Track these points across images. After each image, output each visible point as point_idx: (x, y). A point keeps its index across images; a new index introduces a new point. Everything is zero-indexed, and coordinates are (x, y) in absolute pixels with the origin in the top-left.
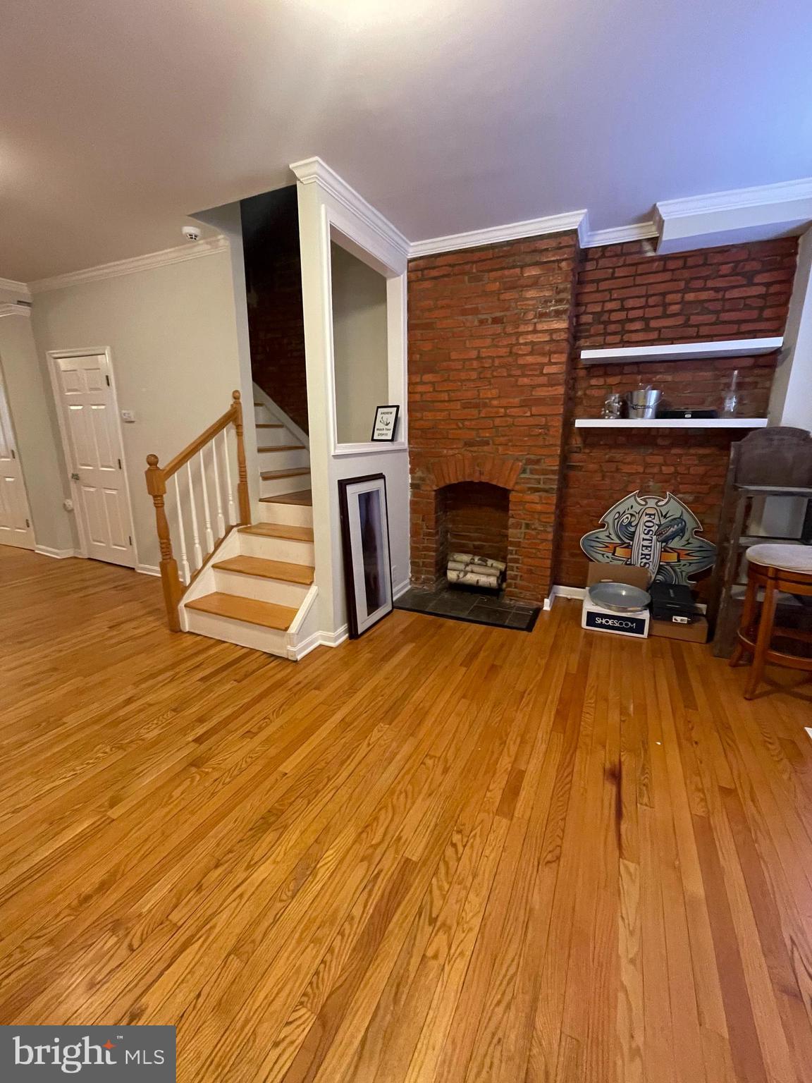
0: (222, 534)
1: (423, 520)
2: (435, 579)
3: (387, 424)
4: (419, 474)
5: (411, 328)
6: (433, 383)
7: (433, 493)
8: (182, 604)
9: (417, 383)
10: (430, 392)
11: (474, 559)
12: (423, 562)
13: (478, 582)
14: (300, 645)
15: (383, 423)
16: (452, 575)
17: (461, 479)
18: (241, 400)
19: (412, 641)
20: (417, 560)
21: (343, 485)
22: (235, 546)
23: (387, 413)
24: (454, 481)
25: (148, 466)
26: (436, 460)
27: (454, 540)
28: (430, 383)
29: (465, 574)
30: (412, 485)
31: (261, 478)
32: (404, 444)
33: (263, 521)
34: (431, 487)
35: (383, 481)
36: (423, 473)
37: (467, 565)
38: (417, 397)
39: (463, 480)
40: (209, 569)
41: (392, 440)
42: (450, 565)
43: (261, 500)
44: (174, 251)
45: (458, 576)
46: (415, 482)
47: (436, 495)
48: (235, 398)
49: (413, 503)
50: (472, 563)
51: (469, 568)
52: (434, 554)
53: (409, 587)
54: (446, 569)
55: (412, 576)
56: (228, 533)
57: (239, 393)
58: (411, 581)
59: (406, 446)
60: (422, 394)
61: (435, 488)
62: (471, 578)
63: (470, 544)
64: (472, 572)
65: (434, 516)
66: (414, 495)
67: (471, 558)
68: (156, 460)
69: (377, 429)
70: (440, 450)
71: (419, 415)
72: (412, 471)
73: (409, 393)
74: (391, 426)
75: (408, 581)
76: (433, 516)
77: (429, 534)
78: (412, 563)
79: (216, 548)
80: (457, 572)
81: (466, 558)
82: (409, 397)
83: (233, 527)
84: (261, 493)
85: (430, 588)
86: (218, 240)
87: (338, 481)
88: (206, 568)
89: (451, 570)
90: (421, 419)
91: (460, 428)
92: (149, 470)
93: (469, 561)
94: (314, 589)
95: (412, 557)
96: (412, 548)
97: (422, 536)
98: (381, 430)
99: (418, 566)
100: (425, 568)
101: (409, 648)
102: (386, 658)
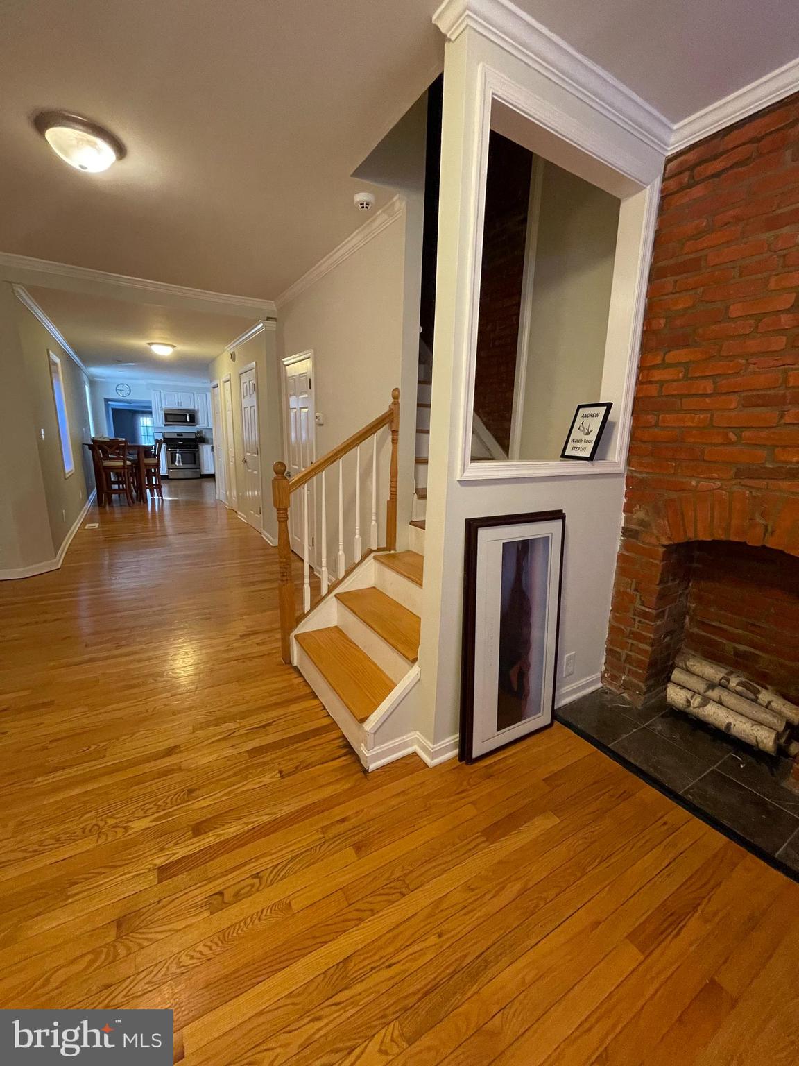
0: (358, 558)
1: (636, 590)
2: (644, 688)
3: (588, 433)
4: (640, 514)
5: (656, 274)
6: (686, 365)
7: (662, 550)
8: (293, 635)
9: (653, 367)
10: (680, 380)
11: (728, 681)
12: (627, 656)
13: (729, 725)
14: (377, 750)
15: (583, 431)
16: (676, 695)
17: (720, 536)
18: (400, 400)
19: (556, 811)
20: (618, 650)
21: (473, 527)
22: (369, 575)
23: (591, 415)
24: (703, 536)
25: (275, 475)
26: (674, 495)
27: (695, 630)
28: (679, 364)
29: (706, 701)
30: (625, 531)
31: (416, 496)
32: (617, 464)
33: (410, 549)
34: (658, 538)
35: (560, 522)
36: (647, 514)
37: (711, 686)
38: (653, 390)
39: (723, 537)
40: (332, 597)
41: (591, 458)
42: (676, 675)
43: (412, 523)
44: (358, 234)
45: (688, 701)
46: (632, 527)
47: (664, 553)
48: (394, 398)
49: (621, 558)
50: (724, 686)
51: (714, 694)
52: (649, 648)
53: (600, 685)
54: (669, 679)
55: (606, 670)
56: (364, 557)
57: (399, 392)
58: (603, 676)
59: (622, 467)
60: (661, 384)
61: (666, 543)
62: (714, 714)
63: (730, 646)
64: (720, 703)
65: (658, 588)
66: (625, 546)
67: (721, 675)
68: (283, 469)
69: (573, 441)
70: (688, 479)
71: (651, 419)
72: (628, 509)
73: (639, 383)
74: (593, 436)
75: (599, 675)
76: (656, 587)
77: (645, 615)
78: (609, 651)
79: (347, 574)
80: (689, 694)
81: (712, 672)
82: (637, 391)
83: (372, 551)
84: (414, 513)
85: (635, 700)
86: (393, 204)
87: (466, 520)
88: (330, 596)
89: (678, 684)
90: (656, 425)
91: (731, 443)
92: (275, 479)
93: (717, 680)
94: (415, 670)
95: (611, 641)
96: (612, 629)
97: (630, 615)
98: (577, 441)
99: (619, 659)
100: (628, 666)
101: (544, 823)
102: (494, 832)
